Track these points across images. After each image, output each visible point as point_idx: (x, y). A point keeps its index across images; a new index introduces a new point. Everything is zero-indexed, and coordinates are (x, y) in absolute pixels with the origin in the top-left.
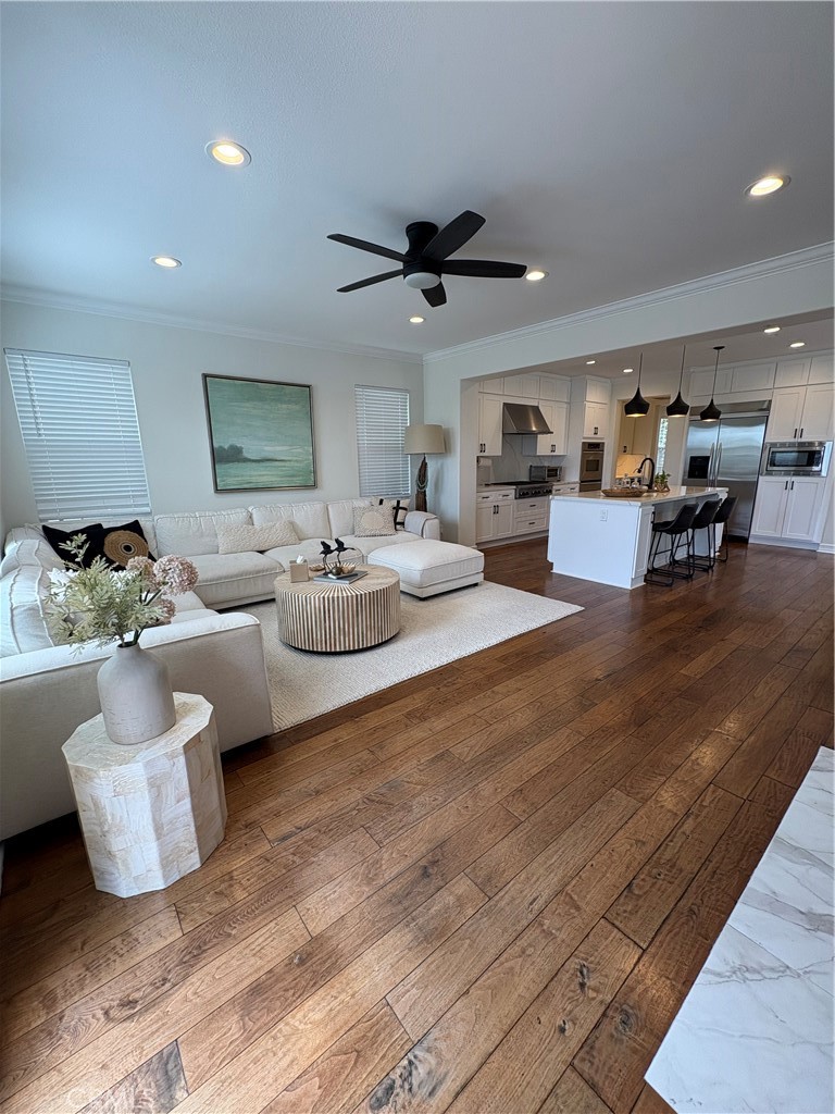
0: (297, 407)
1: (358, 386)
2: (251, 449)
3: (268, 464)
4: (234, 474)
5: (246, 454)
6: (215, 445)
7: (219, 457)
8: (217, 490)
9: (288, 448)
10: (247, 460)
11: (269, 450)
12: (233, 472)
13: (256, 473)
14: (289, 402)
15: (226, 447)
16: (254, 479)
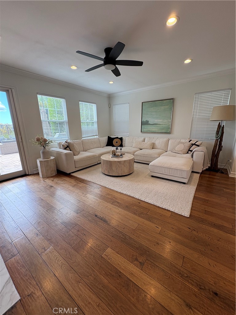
0: (167, 107)
1: (196, 94)
2: (151, 121)
3: (155, 125)
4: (146, 128)
5: (150, 123)
6: (142, 120)
7: (143, 123)
8: (141, 132)
9: (162, 120)
10: (150, 124)
11: (156, 121)
12: (145, 127)
13: (152, 128)
14: (164, 106)
15: (145, 121)
16: (151, 130)
